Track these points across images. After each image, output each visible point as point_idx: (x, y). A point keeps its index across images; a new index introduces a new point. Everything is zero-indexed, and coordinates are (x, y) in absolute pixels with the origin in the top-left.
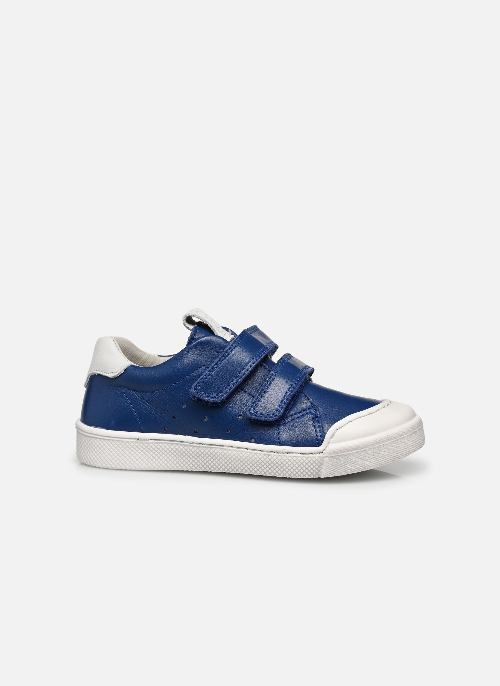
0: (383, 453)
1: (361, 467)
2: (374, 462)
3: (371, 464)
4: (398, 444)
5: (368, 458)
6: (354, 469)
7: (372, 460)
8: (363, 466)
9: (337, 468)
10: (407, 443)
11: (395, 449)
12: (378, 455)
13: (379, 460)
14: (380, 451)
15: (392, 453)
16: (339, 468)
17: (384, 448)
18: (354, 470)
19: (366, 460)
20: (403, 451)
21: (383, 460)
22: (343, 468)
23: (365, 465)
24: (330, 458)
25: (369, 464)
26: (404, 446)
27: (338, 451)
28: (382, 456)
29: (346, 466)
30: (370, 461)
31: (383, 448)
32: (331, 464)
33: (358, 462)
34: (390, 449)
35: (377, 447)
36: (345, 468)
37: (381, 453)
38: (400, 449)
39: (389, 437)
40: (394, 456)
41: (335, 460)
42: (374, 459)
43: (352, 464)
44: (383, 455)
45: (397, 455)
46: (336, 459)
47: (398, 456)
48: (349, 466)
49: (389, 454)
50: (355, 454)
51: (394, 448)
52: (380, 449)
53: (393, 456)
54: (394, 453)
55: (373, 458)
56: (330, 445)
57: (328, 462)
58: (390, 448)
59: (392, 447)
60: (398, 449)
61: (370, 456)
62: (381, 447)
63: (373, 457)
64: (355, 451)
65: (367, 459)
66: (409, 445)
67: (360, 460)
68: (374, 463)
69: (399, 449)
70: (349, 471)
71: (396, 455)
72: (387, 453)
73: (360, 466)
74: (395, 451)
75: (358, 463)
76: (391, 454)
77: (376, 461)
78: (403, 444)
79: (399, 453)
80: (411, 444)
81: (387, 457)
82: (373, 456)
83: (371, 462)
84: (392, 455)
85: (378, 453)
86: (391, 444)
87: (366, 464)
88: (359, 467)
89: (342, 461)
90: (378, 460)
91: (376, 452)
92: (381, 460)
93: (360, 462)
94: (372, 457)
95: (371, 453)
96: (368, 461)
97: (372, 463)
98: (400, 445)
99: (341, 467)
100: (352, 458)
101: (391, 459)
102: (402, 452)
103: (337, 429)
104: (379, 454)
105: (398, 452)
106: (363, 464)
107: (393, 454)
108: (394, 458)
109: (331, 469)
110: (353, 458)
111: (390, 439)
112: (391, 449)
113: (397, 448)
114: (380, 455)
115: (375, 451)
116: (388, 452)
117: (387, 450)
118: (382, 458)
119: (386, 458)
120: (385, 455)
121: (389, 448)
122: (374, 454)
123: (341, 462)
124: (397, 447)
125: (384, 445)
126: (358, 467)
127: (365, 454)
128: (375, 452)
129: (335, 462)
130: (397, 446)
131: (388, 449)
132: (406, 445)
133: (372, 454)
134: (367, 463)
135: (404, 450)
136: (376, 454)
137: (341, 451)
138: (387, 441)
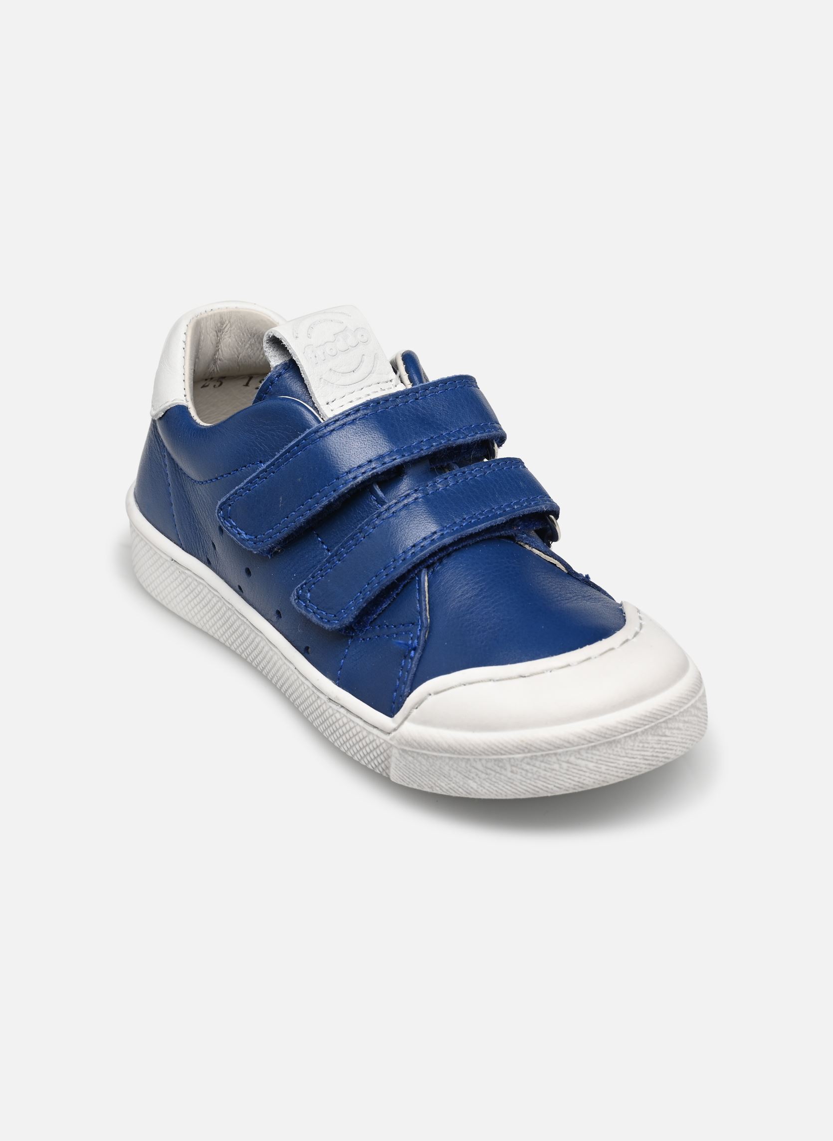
0: (510, 774)
1: (460, 790)
2: (489, 787)
3: (482, 790)
4: (549, 764)
5: (475, 777)
6: (447, 788)
7: (484, 782)
8: (465, 789)
9: (415, 775)
10: (576, 765)
11: (540, 773)
12: (498, 775)
13: (500, 787)
14: (503, 770)
15: (533, 779)
16: (419, 776)
17: (512, 766)
18: (447, 790)
19: (470, 779)
20: (563, 780)
21: (510, 788)
22: (427, 780)
23: (469, 788)
24: (401, 752)
25: (478, 788)
26: (567, 770)
27: (415, 744)
28: (506, 779)
29: (432, 778)
30: (479, 783)
31: (508, 766)
32: (404, 763)
33: (455, 777)
34: (527, 771)
35: (495, 760)
36: (430, 780)
37: (503, 772)
38: (556, 774)
39: (525, 745)
40: (537, 787)
41: (410, 758)
42: (489, 781)
43: (443, 777)
44: (509, 778)
45: (545, 784)
46: (413, 757)
47: (547, 787)
48: (438, 779)
49: (524, 779)
50: (447, 760)
51: (539, 770)
52: (501, 764)
53: (534, 786)
54: (537, 781)
55: (487, 780)
56: (406, 723)
57: (398, 758)
58: (528, 767)
59: (532, 767)
60: (549, 774)
61: (480, 773)
62: (504, 761)
63: (487, 776)
64: (448, 755)
65: (473, 777)
66: (585, 769)
67: (459, 775)
68: (489, 789)
69: (553, 775)
70: (437, 788)
71: (543, 786)
72: (519, 777)
73: (460, 787)
74: (539, 776)
75: (454, 779)
76: (529, 781)
77: (492, 787)
78: (565, 765)
79: (551, 783)
80: (592, 768)
81: (519, 785)
82: (487, 774)
83: (482, 786)
84: (533, 783)
85: (498, 773)
86: (529, 761)
87: (472, 788)
88: (457, 788)
89: (424, 765)
90: (496, 785)
91: (493, 769)
92: (503, 787)
93: (459, 779)
94: (483, 776)
95: (481, 768)
96: (475, 782)
97: (484, 788)
98: (556, 766)
99: (423, 777)
100: (442, 766)
101: (528, 791)
102: (562, 783)
103: (430, 695)
104: (501, 774)
105: (550, 781)
106: (466, 785)
107: (535, 782)
108: (537, 789)
109: (405, 773)
110: (444, 766)
111: (526, 750)
112: (530, 771)
113: (545, 770)
114: (502, 777)
115: (489, 765)
116: (521, 776)
117: (519, 771)
118: (507, 785)
119: (516, 785)
120: (513, 780)
121: (525, 768)
122: (489, 771)
123: (423, 767)
124: (547, 769)
125: (512, 760)
126: (454, 787)
127: (469, 768)
128: (491, 769)
129: (410, 762)
130: (545, 767)
131: (523, 769)
132: (574, 769)
133: (484, 771)
134: (474, 786)
135: (565, 777)
136: (493, 773)
137: (420, 746)
138: (519, 753)
